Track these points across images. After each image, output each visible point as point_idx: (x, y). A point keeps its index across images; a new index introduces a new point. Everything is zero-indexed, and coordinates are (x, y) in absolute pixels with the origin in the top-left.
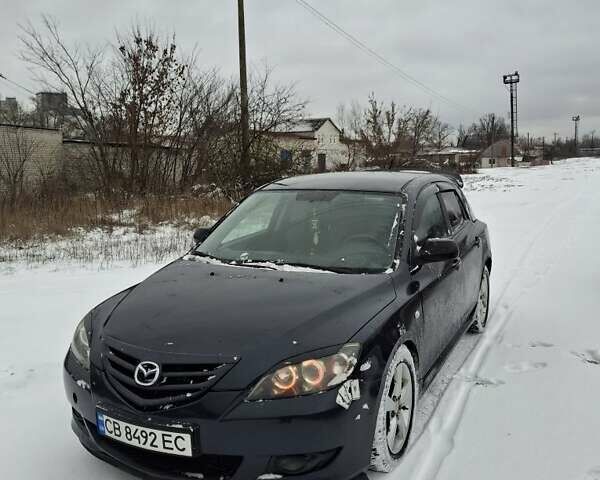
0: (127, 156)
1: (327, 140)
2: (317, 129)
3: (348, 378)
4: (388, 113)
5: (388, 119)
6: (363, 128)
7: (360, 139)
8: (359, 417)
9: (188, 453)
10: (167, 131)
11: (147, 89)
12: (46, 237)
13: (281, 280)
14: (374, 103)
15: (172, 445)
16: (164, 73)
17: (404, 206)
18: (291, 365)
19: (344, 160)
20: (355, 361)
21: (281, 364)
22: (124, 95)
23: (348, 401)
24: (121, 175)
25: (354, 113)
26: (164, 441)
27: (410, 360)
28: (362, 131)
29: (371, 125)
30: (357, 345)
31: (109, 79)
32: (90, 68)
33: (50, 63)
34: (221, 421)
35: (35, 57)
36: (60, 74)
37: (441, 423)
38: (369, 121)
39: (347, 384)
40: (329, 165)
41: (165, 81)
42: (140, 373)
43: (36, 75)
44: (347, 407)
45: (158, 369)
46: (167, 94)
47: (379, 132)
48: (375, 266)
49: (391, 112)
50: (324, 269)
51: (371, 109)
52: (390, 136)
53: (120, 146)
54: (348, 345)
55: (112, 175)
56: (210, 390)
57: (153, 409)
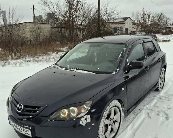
0: (68, 31)
1: (128, 24)
2: (125, 21)
3: (85, 115)
4: (148, 15)
5: (148, 17)
6: (140, 20)
7: (139, 23)
8: (90, 128)
9: (30, 135)
10: (78, 23)
11: (73, 11)
12: (41, 55)
13: (74, 76)
14: (143, 11)
15: (26, 132)
16: (77, 6)
17: (125, 48)
18: (65, 109)
19: (133, 30)
20: (89, 108)
21: (61, 108)
22: (66, 13)
23: (85, 123)
24: (66, 37)
25: (137, 15)
26: (24, 131)
27: (120, 105)
28: (139, 21)
29: (142, 19)
30: (91, 102)
31: (62, 8)
32: (57, 5)
33: (46, 4)
34: (41, 126)
35: (42, 3)
36: (49, 8)
37: (133, 126)
38: (142, 17)
39: (85, 117)
40: (129, 32)
41: (78, 8)
42: (18, 107)
43: (42, 8)
44: (84, 125)
45: (22, 107)
46: (78, 12)
47: (145, 21)
48: (110, 71)
49: (149, 14)
50: (91, 72)
51: (143, 13)
52: (149, 22)
53: (66, 28)
54: (87, 102)
55: (64, 37)
56: (37, 115)
57: (22, 120)
